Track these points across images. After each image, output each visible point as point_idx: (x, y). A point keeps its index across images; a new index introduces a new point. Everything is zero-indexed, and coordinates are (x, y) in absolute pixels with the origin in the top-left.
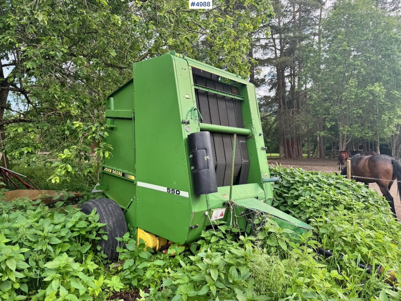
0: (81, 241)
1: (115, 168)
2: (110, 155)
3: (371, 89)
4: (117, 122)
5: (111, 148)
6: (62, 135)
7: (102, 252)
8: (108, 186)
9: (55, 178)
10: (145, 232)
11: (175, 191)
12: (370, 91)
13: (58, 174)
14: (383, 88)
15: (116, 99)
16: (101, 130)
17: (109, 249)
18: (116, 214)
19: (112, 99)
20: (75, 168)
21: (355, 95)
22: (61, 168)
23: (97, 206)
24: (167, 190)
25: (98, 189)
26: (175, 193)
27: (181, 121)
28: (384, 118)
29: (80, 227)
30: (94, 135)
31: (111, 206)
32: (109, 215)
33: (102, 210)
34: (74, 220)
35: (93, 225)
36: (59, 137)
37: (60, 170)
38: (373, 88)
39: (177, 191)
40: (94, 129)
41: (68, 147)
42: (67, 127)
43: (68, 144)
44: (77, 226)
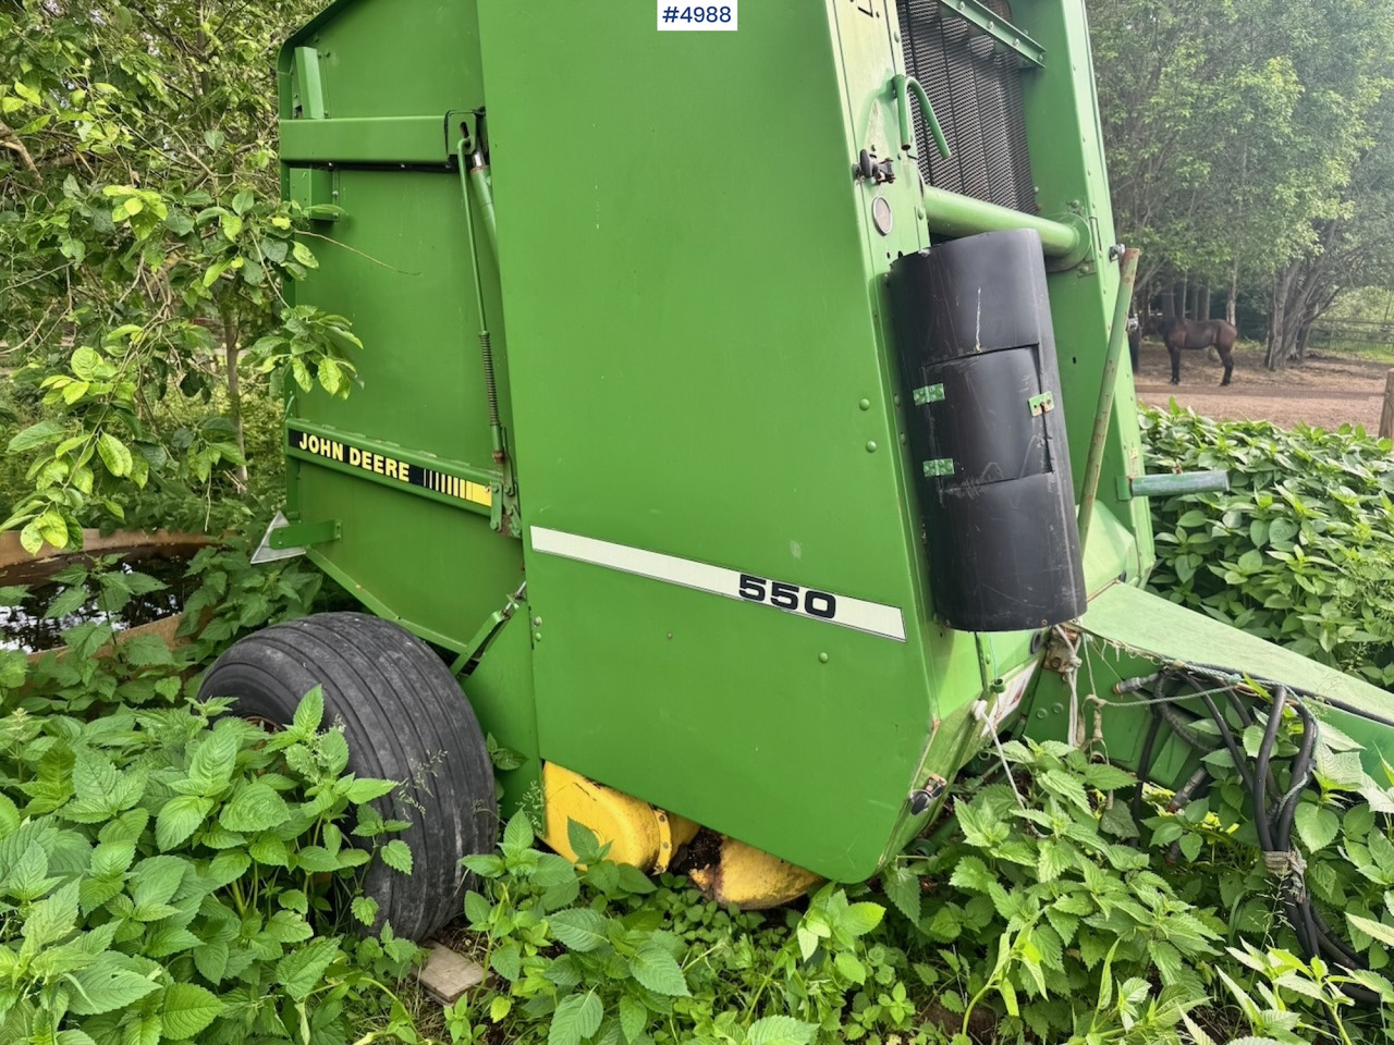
0: (261, 886)
1: (359, 439)
2: (348, 380)
3: (1252, 81)
4: (346, 185)
5: (351, 336)
6: (47, 267)
7: (387, 931)
8: (331, 525)
9: (39, 522)
10: (590, 787)
11: (801, 595)
12: (1249, 88)
13: (56, 497)
14: (1295, 78)
15: (334, 57)
16: (274, 236)
17: (413, 900)
18: (434, 708)
19: (309, 55)
20: (148, 452)
21: (1193, 106)
22: (66, 458)
23: (320, 674)
24: (738, 588)
25: (282, 547)
26: (801, 608)
27: (854, 160)
28: (1281, 198)
29: (245, 828)
30: (237, 263)
31: (396, 662)
32: (399, 720)
33: (353, 694)
34: (199, 781)
35: (322, 801)
36: (27, 278)
37: (65, 469)
38: (1258, 80)
39: (810, 597)
40: (231, 228)
41: (88, 331)
42: (66, 217)
43: (84, 311)
44: (228, 821)
